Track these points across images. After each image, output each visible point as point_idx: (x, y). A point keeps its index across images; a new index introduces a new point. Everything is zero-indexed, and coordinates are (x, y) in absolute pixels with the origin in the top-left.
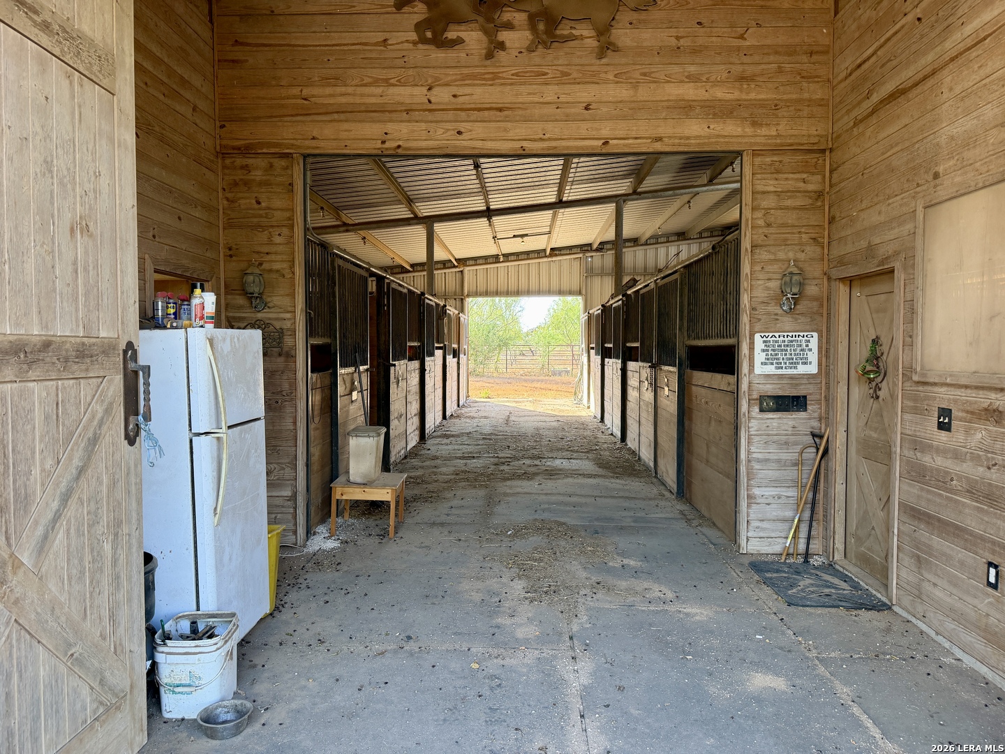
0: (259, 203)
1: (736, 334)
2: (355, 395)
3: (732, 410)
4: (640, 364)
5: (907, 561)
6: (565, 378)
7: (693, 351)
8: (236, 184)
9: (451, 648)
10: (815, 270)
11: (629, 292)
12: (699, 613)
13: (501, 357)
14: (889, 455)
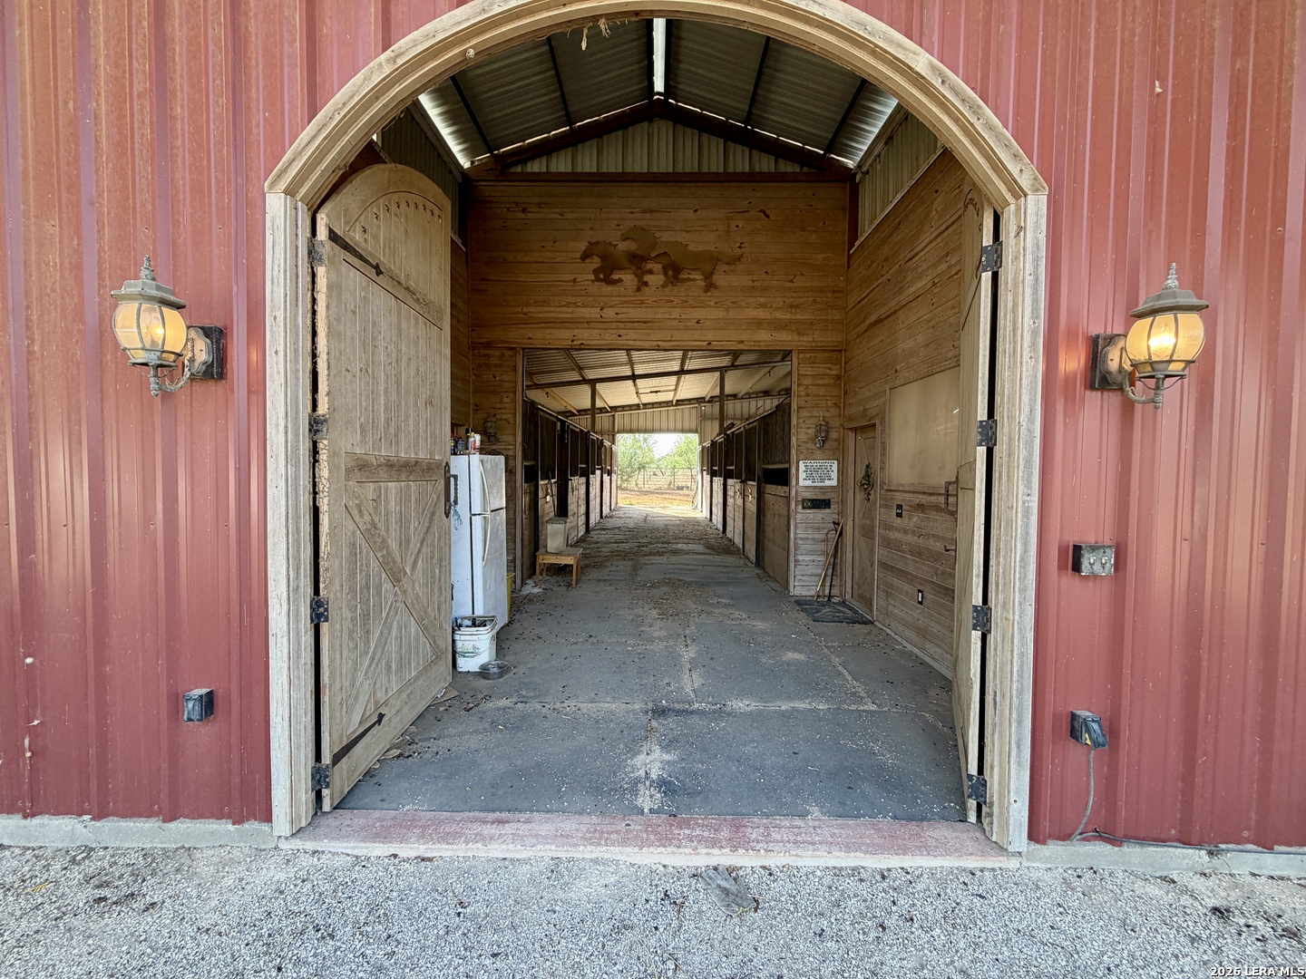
0: (494, 377)
1: (789, 462)
2: (548, 497)
3: (786, 508)
4: (735, 480)
5: (882, 595)
6: (685, 492)
7: (766, 471)
8: (481, 366)
9: (615, 640)
10: (835, 423)
11: (728, 432)
12: (760, 625)
13: (640, 476)
14: (873, 532)
